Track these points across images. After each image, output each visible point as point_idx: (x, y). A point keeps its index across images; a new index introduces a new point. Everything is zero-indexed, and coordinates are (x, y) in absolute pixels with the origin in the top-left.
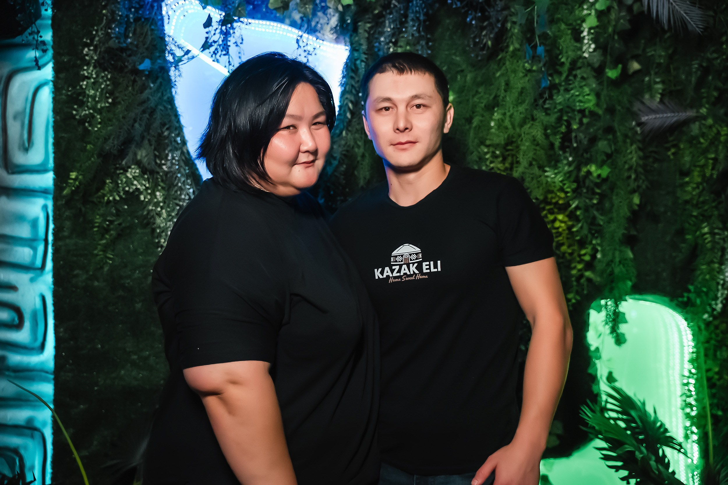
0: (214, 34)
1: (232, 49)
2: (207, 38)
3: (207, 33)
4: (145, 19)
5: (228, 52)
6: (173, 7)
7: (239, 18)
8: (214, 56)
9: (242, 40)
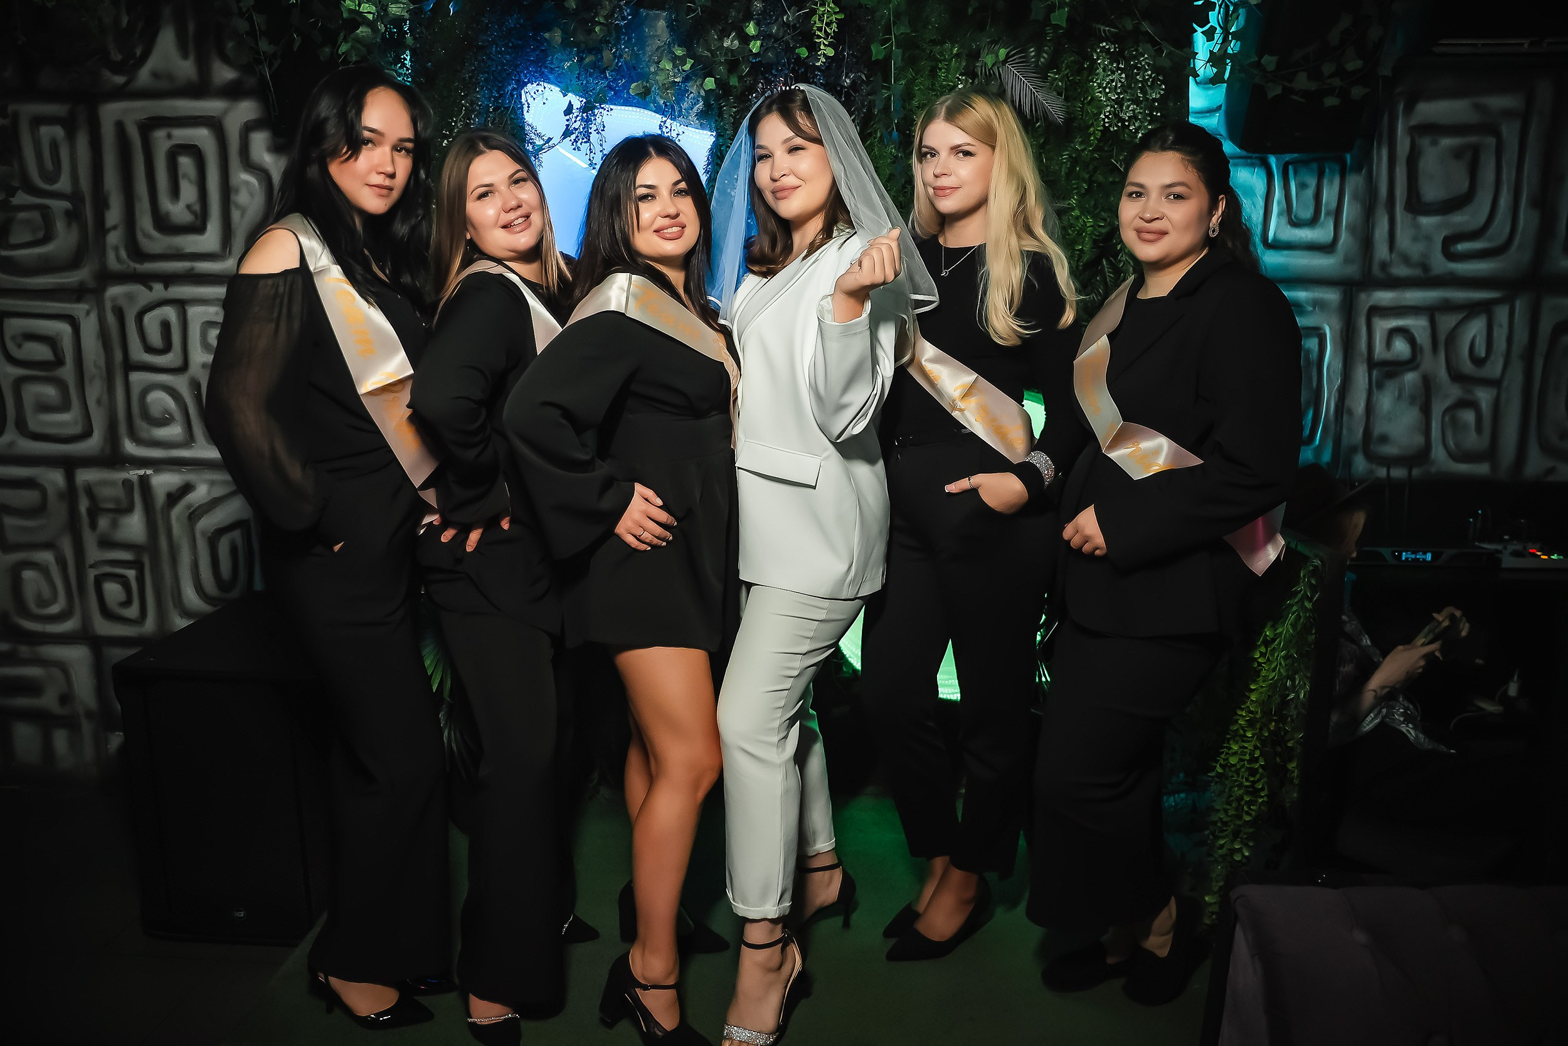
0: (575, 121)
1: (594, 137)
2: (567, 126)
3: (568, 120)
4: (505, 108)
5: (589, 139)
6: (533, 94)
7: (600, 105)
8: (574, 144)
9: (604, 127)
